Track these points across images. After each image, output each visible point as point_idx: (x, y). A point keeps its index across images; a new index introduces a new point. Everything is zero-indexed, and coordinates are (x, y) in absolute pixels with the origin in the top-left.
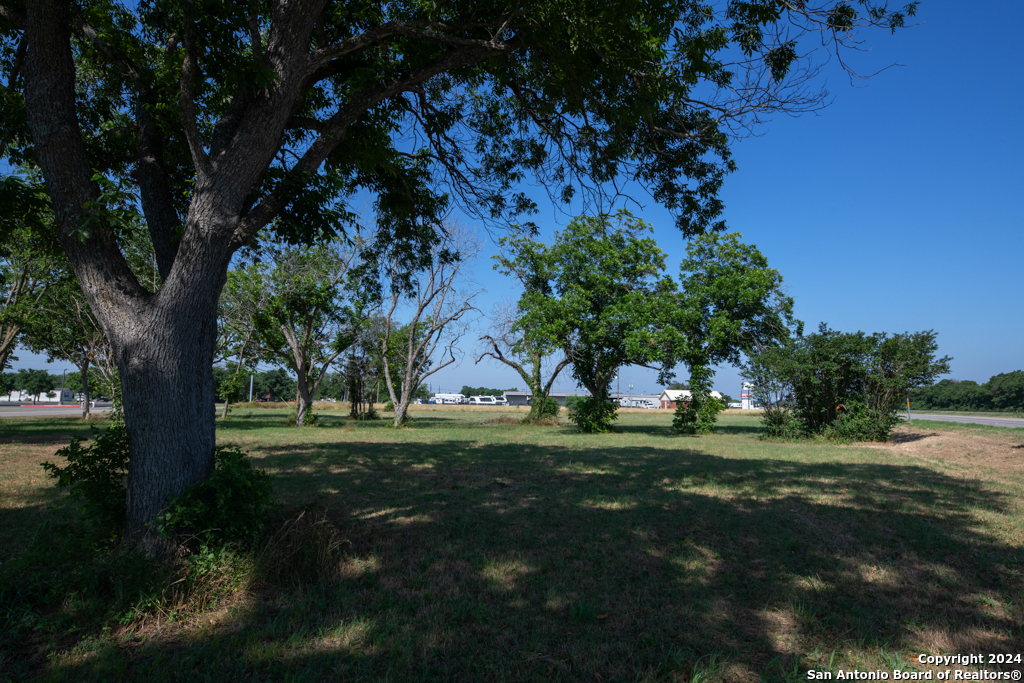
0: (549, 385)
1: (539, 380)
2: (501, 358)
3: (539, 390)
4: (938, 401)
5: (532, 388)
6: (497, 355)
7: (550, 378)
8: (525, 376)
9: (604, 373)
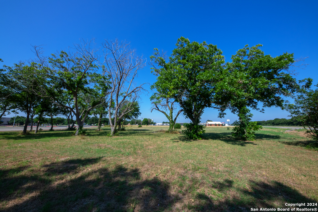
0: (176, 119)
1: (172, 117)
2: (158, 110)
3: (172, 121)
4: (275, 123)
5: (170, 120)
6: (157, 109)
7: (176, 117)
8: (167, 116)
9: (197, 112)
